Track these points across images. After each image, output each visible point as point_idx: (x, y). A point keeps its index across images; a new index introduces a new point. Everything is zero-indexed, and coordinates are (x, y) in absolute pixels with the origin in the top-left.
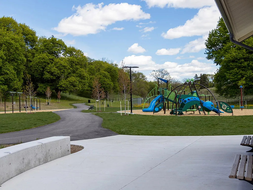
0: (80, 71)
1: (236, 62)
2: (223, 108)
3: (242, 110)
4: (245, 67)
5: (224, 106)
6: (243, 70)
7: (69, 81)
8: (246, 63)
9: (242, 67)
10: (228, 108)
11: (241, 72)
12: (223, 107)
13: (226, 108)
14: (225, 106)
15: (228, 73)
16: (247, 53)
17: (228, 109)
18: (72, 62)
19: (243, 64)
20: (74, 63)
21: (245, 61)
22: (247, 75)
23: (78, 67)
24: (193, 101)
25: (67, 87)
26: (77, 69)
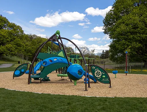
0: (17, 41)
1: (125, 35)
2: (97, 75)
3: (126, 75)
4: (130, 39)
5: (98, 72)
6: (129, 42)
7: (6, 47)
8: (132, 36)
9: (129, 40)
10: (104, 76)
11: (127, 43)
12: (96, 73)
13: (100, 76)
14: (100, 72)
15: (118, 44)
16: (133, 28)
17: (104, 78)
18: (10, 33)
19: (129, 37)
20: (12, 34)
21: (131, 34)
22: (132, 46)
23: (15, 37)
24: (58, 63)
25: (4, 51)
26: (14, 39)
